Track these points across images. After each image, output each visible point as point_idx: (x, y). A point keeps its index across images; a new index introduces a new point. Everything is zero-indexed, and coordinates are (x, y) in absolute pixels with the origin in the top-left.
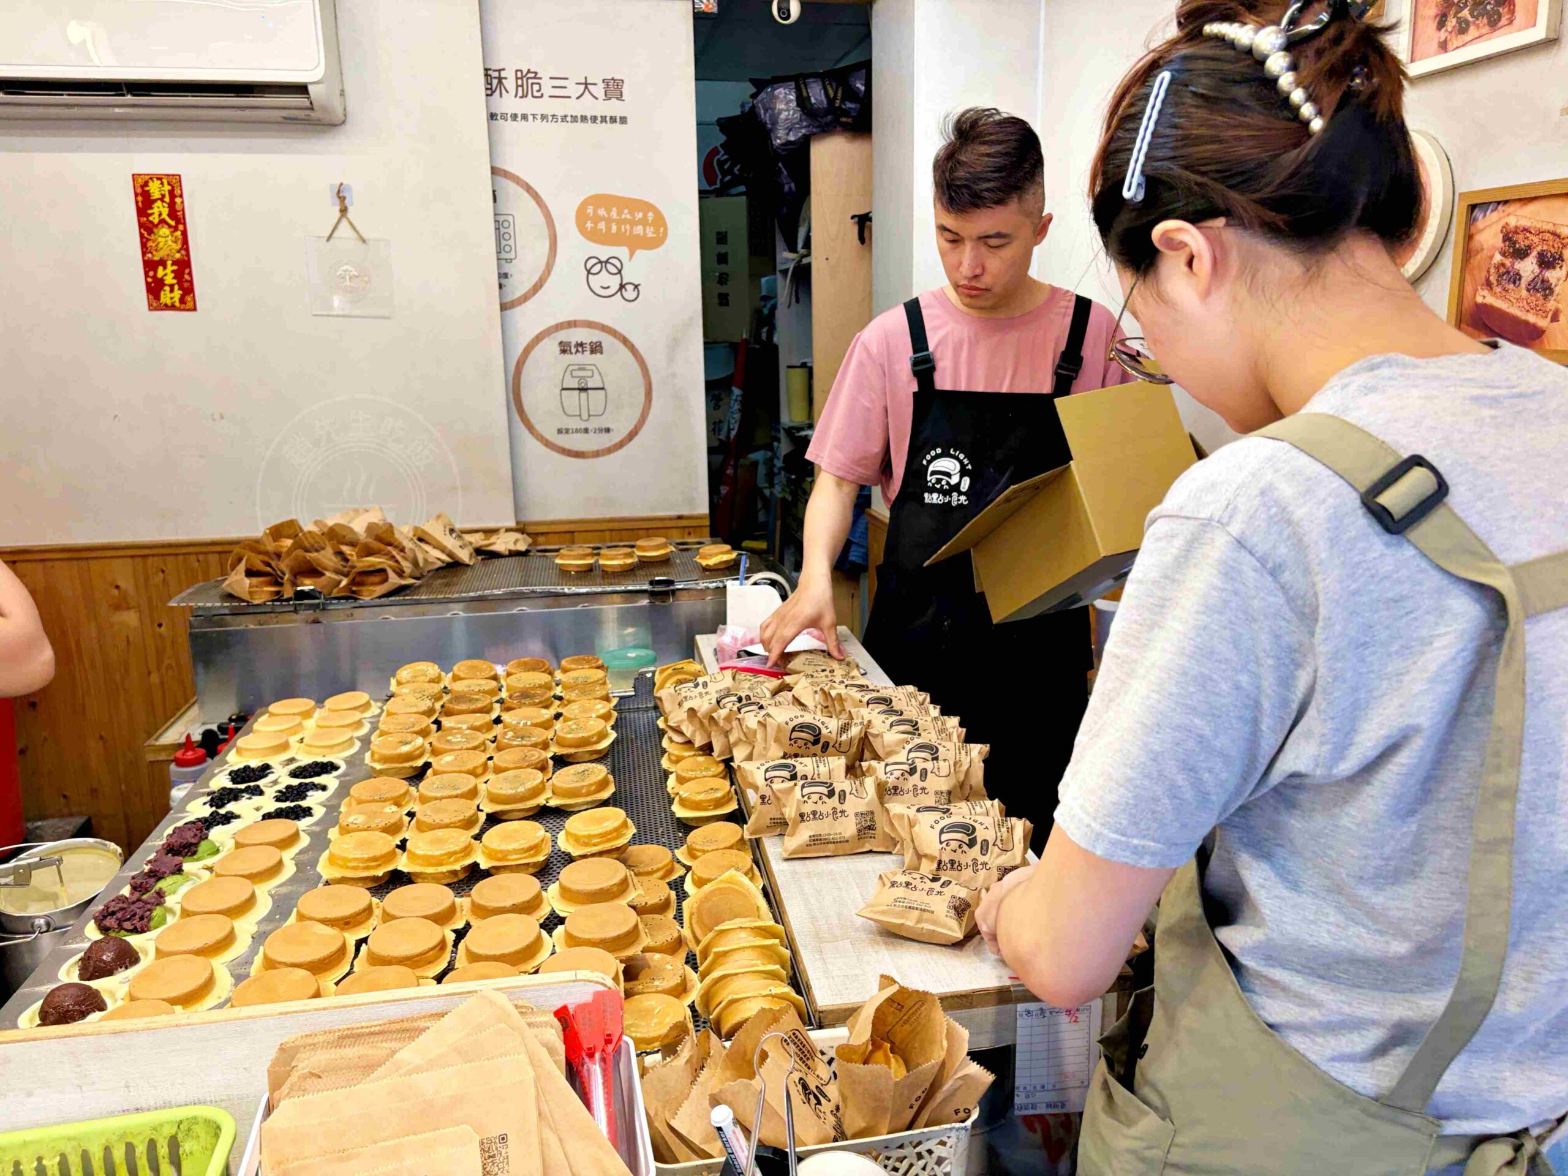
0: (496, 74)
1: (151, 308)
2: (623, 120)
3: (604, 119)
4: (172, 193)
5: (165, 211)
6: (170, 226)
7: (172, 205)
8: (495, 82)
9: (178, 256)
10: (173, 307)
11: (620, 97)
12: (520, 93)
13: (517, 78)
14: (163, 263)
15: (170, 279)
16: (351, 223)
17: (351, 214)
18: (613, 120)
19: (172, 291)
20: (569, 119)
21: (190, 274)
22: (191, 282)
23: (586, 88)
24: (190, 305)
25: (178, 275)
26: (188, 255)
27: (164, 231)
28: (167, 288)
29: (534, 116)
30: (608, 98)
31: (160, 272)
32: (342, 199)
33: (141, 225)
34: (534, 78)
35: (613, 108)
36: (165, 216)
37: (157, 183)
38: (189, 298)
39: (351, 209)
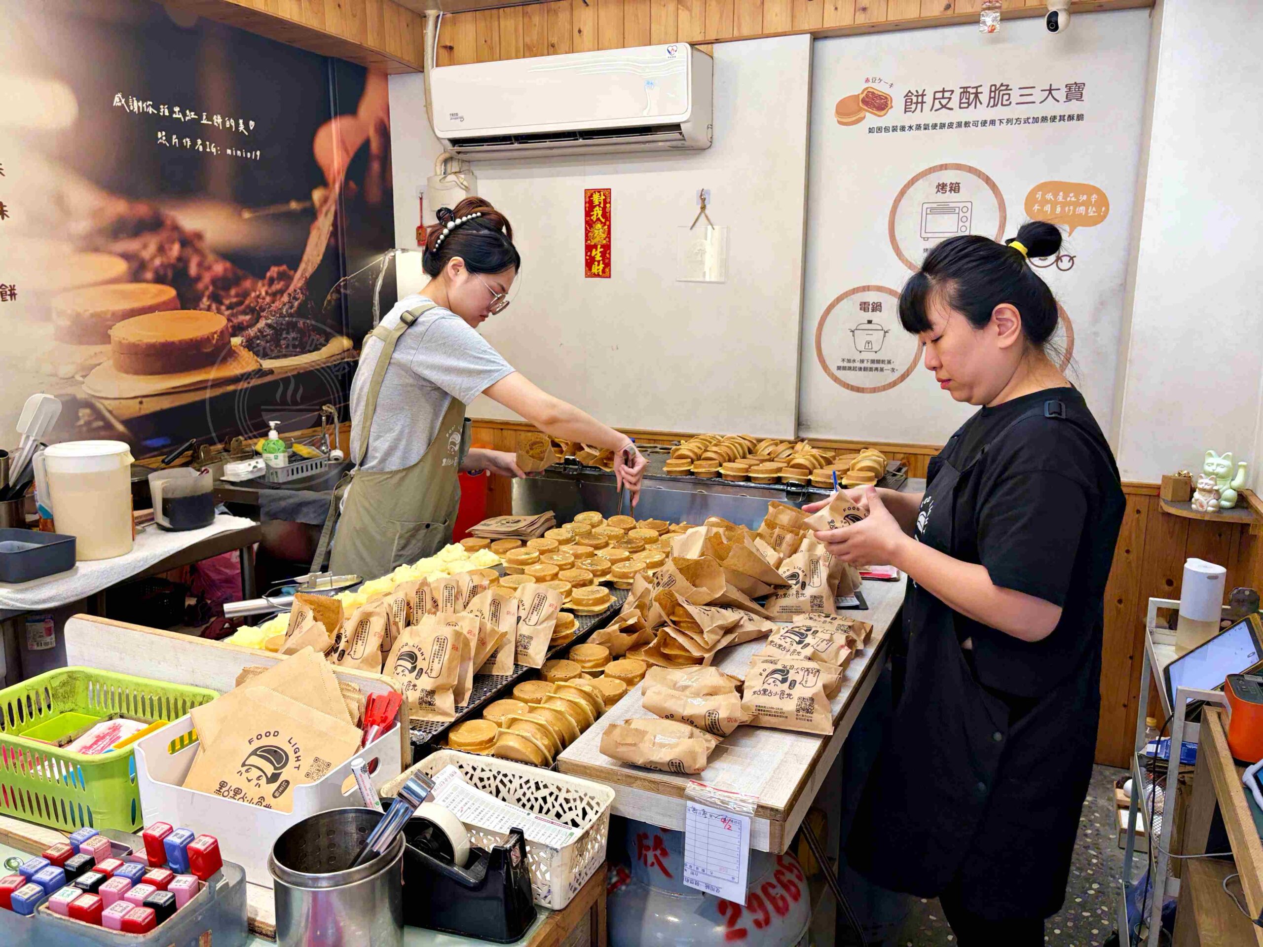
0: (974, 91)
1: (587, 276)
2: (1080, 117)
3: (1062, 118)
4: (605, 200)
5: (600, 213)
6: (602, 223)
7: (604, 209)
8: (972, 96)
9: (604, 242)
10: (598, 276)
11: (1080, 98)
12: (991, 104)
13: (991, 91)
14: (595, 247)
15: (598, 258)
16: (706, 216)
17: (707, 211)
18: (1071, 118)
19: (599, 265)
20: (1030, 121)
21: (610, 254)
22: (610, 259)
23: (1050, 93)
24: (607, 274)
25: (603, 254)
26: (610, 241)
27: (599, 226)
28: (596, 263)
29: (1003, 120)
30: (1068, 99)
31: (594, 252)
32: (703, 200)
33: (586, 222)
34: (1006, 89)
35: (1074, 107)
36: (600, 216)
37: (597, 194)
38: (607, 270)
39: (708, 206)
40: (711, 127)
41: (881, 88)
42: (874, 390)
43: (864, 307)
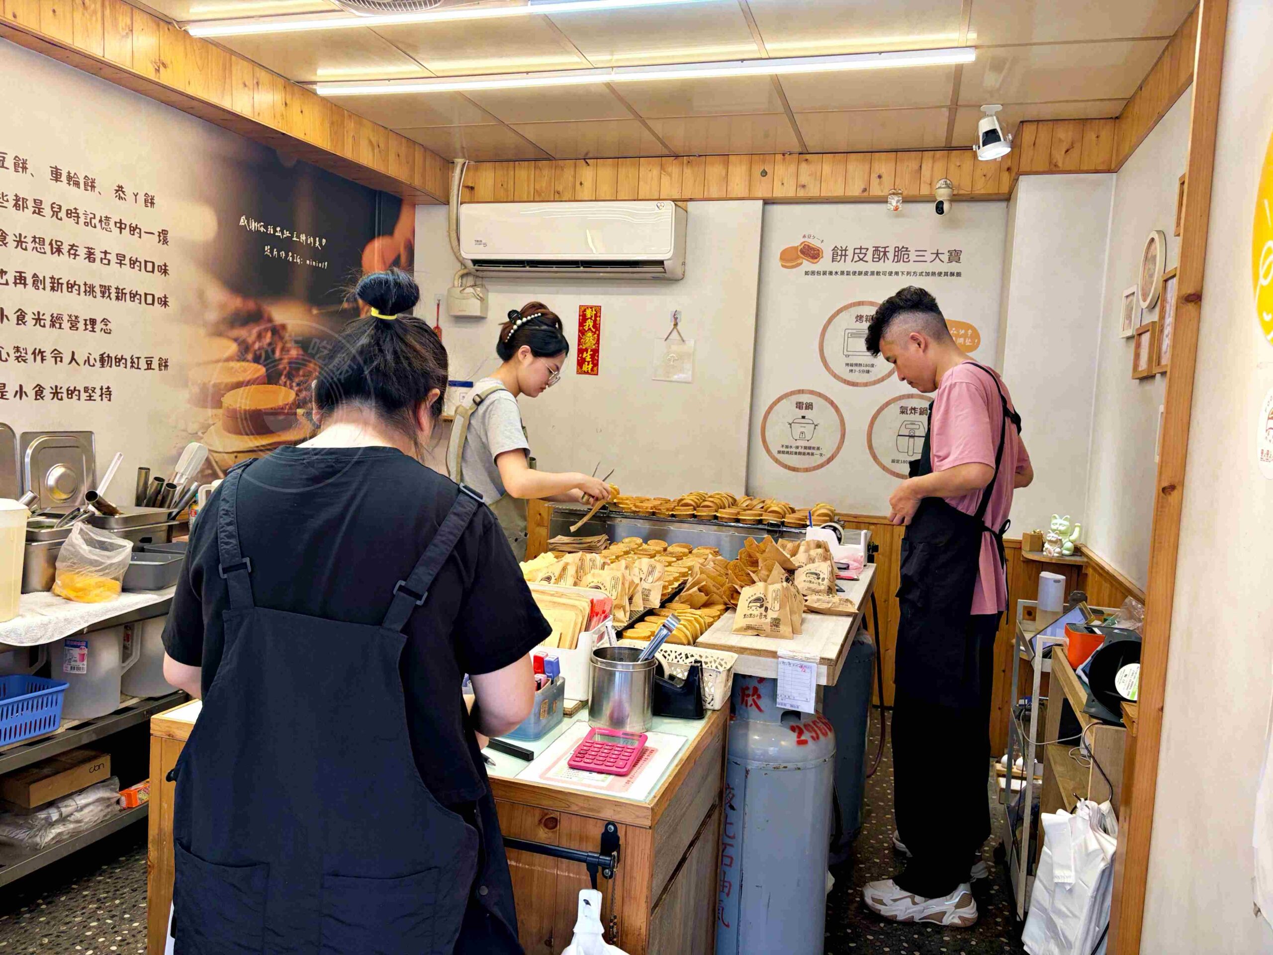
0: (883, 250)
1: (578, 373)
2: (959, 274)
3: (946, 274)
4: (596, 316)
5: (591, 324)
6: (592, 332)
7: (595, 321)
8: (882, 254)
9: (594, 347)
10: (587, 373)
11: (958, 261)
12: (896, 260)
13: (895, 251)
14: (586, 350)
15: (588, 359)
16: (678, 332)
17: (679, 327)
18: (952, 274)
19: (588, 365)
20: (924, 274)
21: (598, 356)
22: (598, 360)
23: (937, 256)
24: (595, 372)
25: (592, 356)
26: (598, 347)
27: (590, 334)
28: (586, 363)
29: (903, 273)
30: (950, 261)
31: (585, 355)
32: (676, 319)
33: (580, 331)
34: (906, 251)
35: (954, 267)
36: (591, 326)
37: (590, 310)
38: (595, 369)
39: (679, 324)
40: (684, 264)
41: (815, 243)
42: (807, 470)
43: (799, 405)
